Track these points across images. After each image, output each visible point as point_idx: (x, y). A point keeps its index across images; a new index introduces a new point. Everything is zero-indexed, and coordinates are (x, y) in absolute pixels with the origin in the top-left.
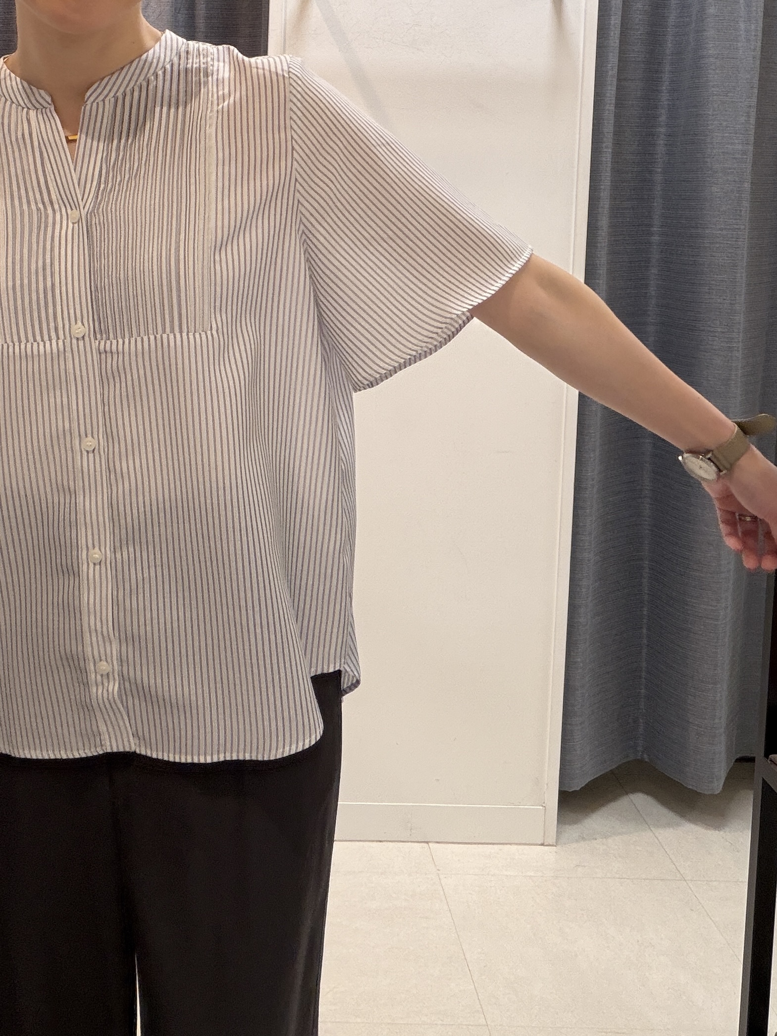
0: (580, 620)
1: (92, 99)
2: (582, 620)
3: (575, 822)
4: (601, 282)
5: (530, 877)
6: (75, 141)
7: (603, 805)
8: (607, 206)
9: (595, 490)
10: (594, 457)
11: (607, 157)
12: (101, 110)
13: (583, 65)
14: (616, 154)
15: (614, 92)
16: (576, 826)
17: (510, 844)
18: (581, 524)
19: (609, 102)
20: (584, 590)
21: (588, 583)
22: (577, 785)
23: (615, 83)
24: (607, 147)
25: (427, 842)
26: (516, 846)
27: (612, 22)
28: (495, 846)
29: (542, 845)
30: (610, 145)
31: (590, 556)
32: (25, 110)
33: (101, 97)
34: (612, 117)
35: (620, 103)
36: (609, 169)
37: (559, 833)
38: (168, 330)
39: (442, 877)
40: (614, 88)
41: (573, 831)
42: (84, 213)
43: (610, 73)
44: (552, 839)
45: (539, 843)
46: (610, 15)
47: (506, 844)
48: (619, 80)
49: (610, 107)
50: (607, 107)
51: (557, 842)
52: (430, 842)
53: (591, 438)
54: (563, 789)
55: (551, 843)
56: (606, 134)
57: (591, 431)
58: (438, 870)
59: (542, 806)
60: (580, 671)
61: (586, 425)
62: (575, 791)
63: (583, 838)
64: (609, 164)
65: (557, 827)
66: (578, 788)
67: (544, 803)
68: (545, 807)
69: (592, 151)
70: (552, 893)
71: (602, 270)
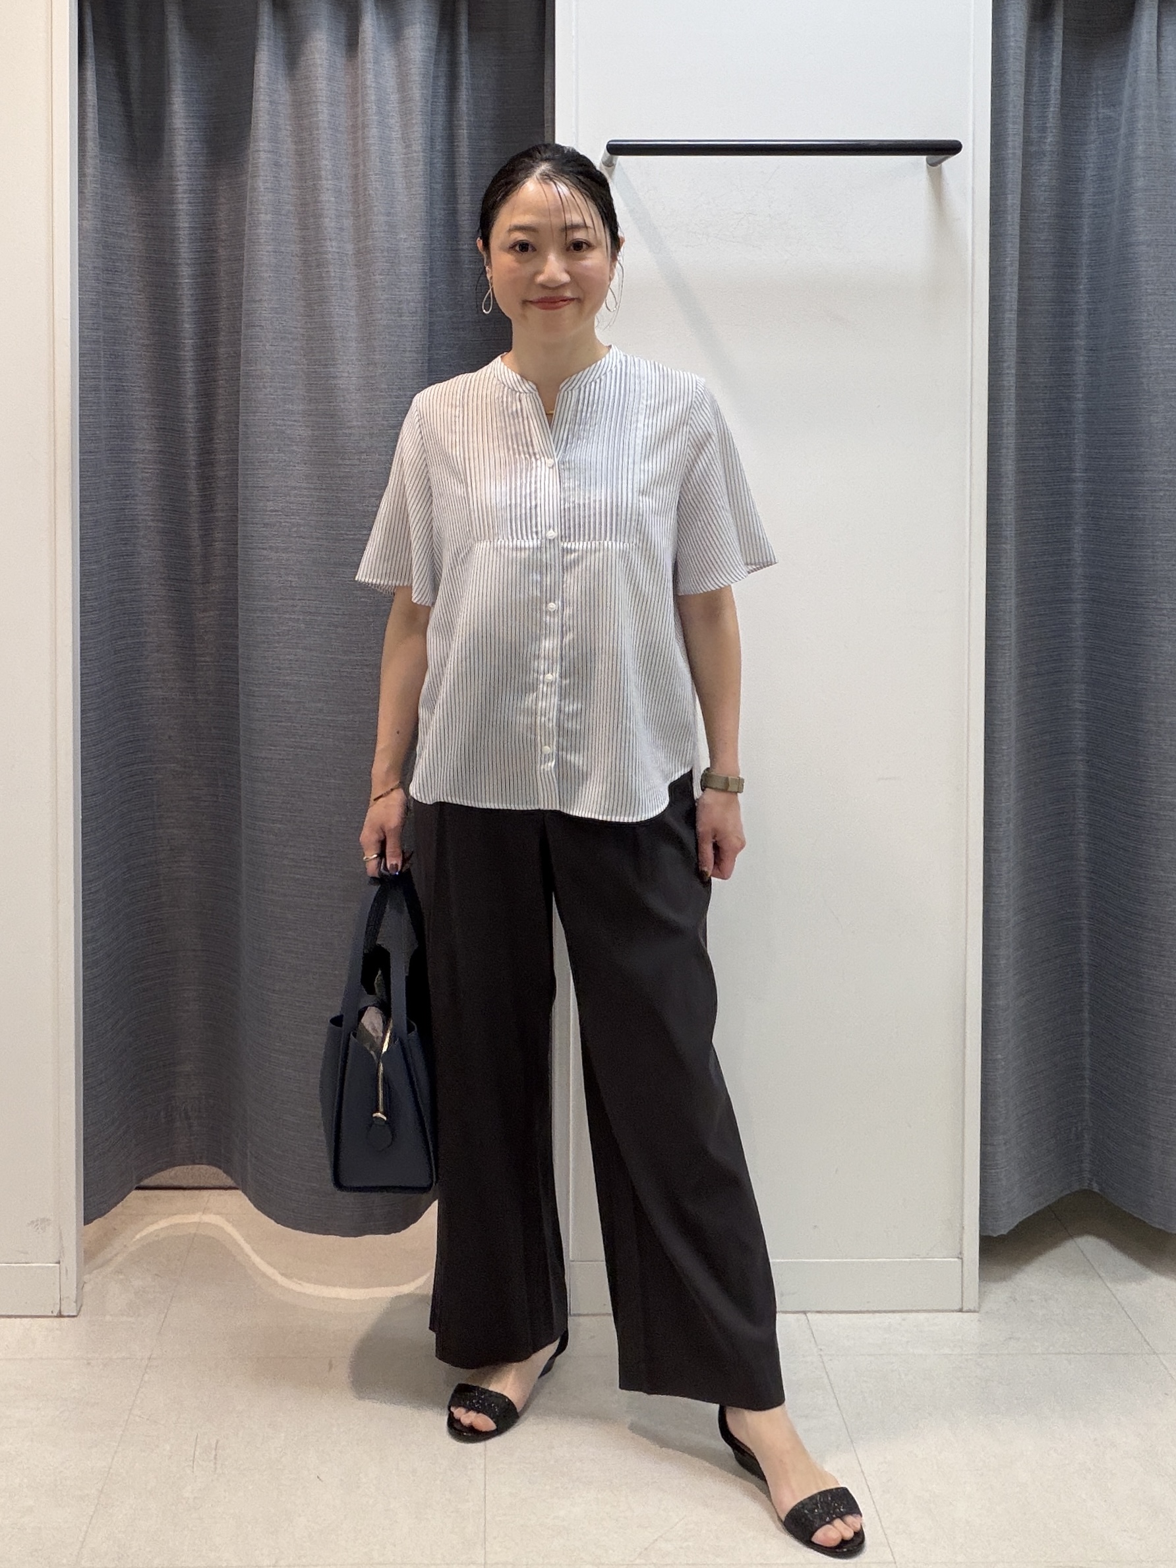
0: (998, 1003)
1: (564, 389)
2: (1001, 1003)
3: (1004, 1278)
4: (1008, 547)
5: (946, 1355)
6: (552, 414)
7: (1039, 1253)
8: (1012, 446)
9: (1011, 826)
10: (1009, 780)
11: (1010, 380)
12: (570, 396)
13: (973, 260)
14: (1022, 376)
15: (1015, 295)
16: (1004, 1283)
17: (918, 1311)
18: (995, 873)
19: (1008, 308)
20: (1003, 962)
21: (1007, 954)
22: (1004, 1227)
23: (1016, 282)
24: (1009, 367)
25: (805, 1313)
26: (923, 1315)
27: (1009, 202)
28: (897, 1316)
29: (961, 1311)
30: (1013, 364)
31: (1008, 915)
32: (518, 394)
33: (570, 388)
34: (1014, 328)
35: (1023, 311)
36: (1013, 396)
37: (982, 1294)
38: (608, 538)
39: (825, 1359)
40: (1016, 289)
41: (1000, 1292)
42: (556, 460)
43: (1009, 269)
44: (971, 1302)
45: (957, 1308)
46: (1005, 194)
47: (912, 1311)
48: (1020, 278)
49: (1010, 316)
50: (1007, 315)
51: (980, 1306)
52: (809, 1311)
53: (1003, 756)
54: (984, 1234)
55: (972, 1308)
56: (1007, 350)
57: (1004, 748)
58: (821, 1350)
59: (958, 1258)
60: (1002, 1072)
61: (996, 740)
62: (1002, 1235)
63: (1015, 1300)
64: (1013, 390)
65: (979, 1286)
66: (1004, 1232)
67: (961, 1253)
68: (962, 1259)
69: (989, 374)
70: (976, 1376)
71: (1010, 531)
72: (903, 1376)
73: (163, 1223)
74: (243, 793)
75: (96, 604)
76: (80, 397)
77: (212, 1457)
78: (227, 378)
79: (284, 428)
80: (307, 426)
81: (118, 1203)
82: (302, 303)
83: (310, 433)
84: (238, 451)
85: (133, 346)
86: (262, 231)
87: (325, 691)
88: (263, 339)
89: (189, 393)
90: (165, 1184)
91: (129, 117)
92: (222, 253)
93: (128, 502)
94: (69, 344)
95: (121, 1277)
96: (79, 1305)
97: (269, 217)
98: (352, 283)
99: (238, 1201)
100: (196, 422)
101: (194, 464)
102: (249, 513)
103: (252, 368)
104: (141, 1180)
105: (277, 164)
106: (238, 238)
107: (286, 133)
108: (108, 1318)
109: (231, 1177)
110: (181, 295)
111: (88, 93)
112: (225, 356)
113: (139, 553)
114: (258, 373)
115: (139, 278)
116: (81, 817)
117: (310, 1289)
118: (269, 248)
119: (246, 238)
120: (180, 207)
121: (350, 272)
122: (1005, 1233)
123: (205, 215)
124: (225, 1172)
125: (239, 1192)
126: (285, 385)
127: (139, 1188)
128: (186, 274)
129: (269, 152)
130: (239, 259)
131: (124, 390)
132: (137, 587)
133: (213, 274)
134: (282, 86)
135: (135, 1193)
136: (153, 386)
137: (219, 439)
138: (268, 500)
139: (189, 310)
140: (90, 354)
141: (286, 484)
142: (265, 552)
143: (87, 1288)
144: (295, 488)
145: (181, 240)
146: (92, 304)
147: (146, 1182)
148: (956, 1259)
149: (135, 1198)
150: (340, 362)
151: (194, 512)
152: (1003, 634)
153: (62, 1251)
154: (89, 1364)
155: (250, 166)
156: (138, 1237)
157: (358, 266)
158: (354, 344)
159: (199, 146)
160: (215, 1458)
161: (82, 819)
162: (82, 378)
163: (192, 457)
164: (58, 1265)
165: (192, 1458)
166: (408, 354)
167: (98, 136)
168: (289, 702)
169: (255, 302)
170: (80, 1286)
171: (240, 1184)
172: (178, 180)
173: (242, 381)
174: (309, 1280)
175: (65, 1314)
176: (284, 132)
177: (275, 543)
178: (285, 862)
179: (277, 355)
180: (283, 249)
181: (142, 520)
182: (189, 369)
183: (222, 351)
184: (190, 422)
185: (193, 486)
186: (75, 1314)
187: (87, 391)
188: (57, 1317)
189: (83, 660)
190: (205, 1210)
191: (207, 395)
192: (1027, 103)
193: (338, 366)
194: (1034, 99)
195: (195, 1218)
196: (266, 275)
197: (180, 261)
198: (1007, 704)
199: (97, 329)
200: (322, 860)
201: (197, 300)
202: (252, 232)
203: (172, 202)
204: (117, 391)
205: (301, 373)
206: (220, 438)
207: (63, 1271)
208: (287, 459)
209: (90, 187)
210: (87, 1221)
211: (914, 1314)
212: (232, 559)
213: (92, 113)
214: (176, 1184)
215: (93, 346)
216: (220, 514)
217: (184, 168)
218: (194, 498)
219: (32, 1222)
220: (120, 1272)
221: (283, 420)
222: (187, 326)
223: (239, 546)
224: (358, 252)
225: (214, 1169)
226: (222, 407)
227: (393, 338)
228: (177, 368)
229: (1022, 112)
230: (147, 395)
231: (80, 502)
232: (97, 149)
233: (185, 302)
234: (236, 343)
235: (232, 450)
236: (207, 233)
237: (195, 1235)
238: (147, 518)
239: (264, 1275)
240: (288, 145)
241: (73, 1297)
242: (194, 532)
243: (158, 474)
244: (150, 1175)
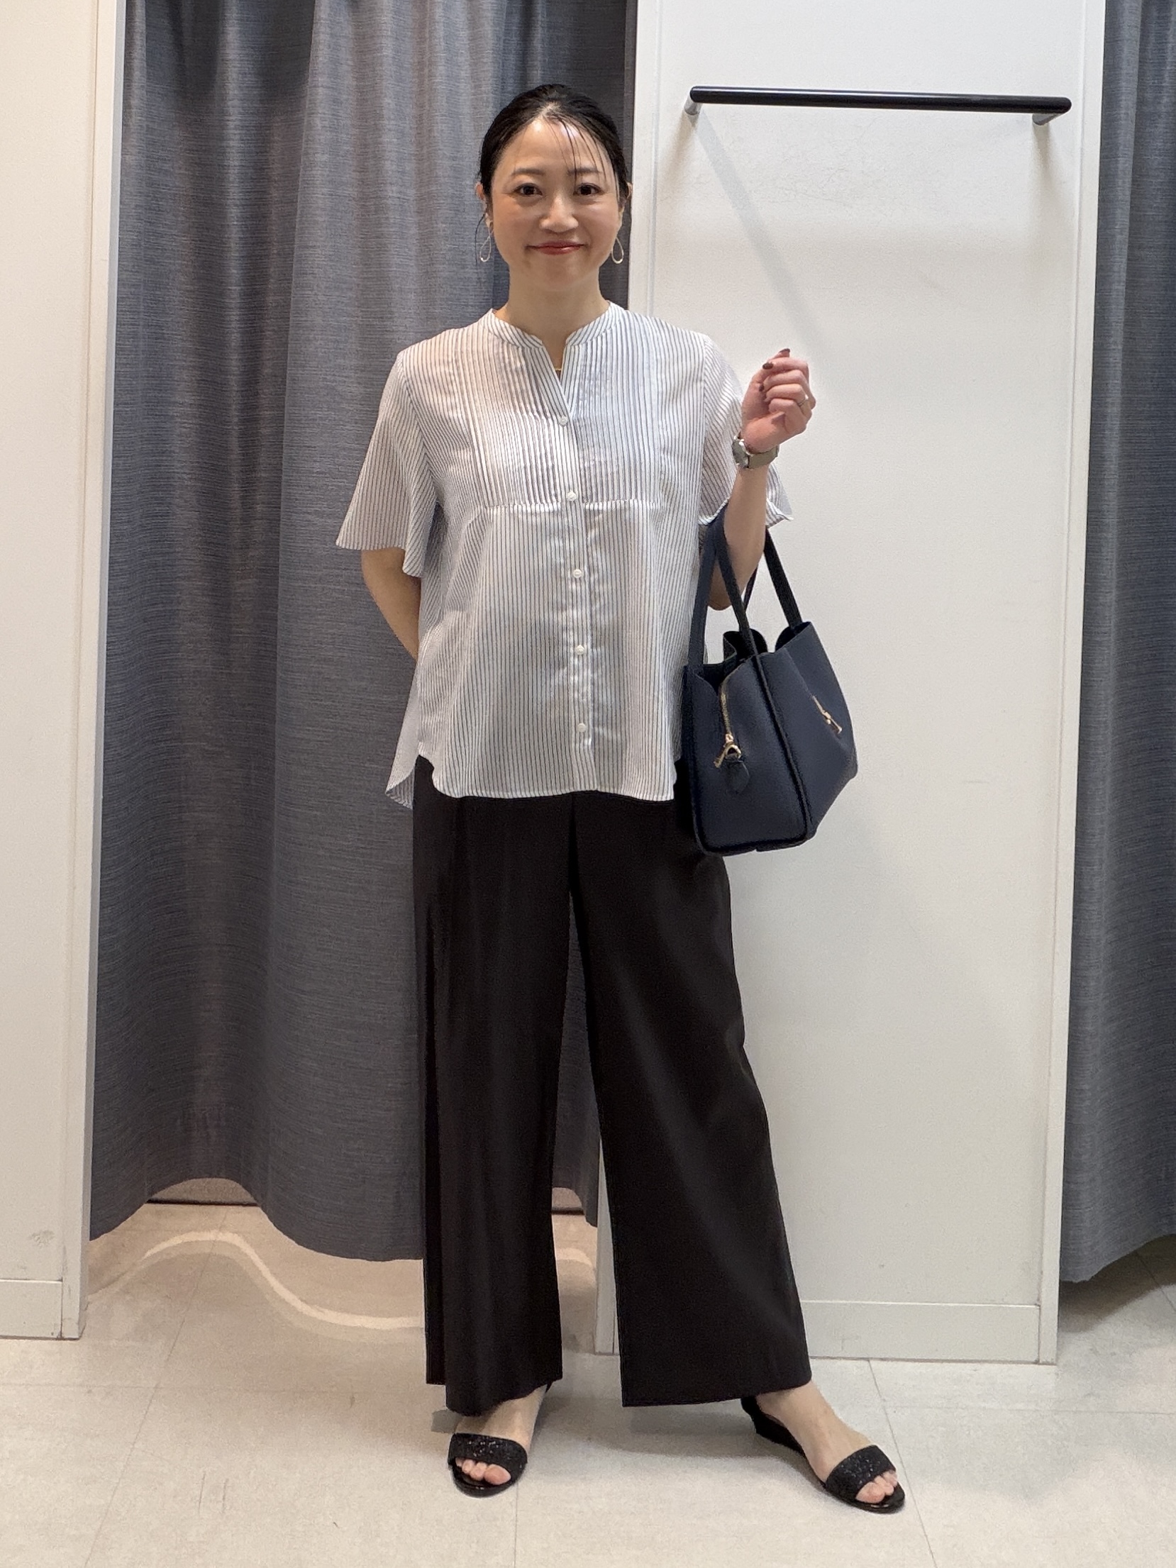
2: (1089, 1028)
3: (1085, 1328)
4: (1110, 536)
5: (1019, 1410)
6: (561, 370)
7: (1123, 1303)
8: (1117, 428)
10: (1104, 790)
11: (1116, 356)
12: (577, 351)
13: (1080, 226)
14: (1129, 352)
15: (1124, 266)
16: (1085, 1334)
17: (990, 1362)
18: (1087, 887)
19: (1116, 279)
21: (1097, 976)
22: (1085, 1273)
23: (1125, 251)
24: (1115, 343)
25: (868, 1360)
26: (997, 1366)
27: (1120, 166)
28: (969, 1366)
29: (1037, 1362)
30: (1120, 340)
31: (1100, 934)
33: (577, 342)
34: (1122, 300)
35: (1132, 284)
36: (1119, 374)
37: (1060, 1346)
39: (889, 1410)
40: (1125, 260)
41: (1081, 1344)
42: (571, 418)
43: (1119, 237)
44: (1047, 1356)
45: (1033, 1360)
46: (1116, 156)
47: (984, 1361)
48: (1131, 247)
49: (1119, 288)
50: (1115, 286)
51: (1057, 1358)
52: (872, 1358)
53: (1099, 761)
54: (1066, 1280)
55: (1049, 1360)
56: (1114, 324)
57: (1099, 752)
58: (884, 1400)
59: (1036, 1305)
60: (1087, 1103)
61: (1092, 743)
62: (1084, 1282)
63: (1096, 1352)
64: (1119, 367)
65: (1058, 1337)
66: (1087, 1277)
67: (1038, 1300)
68: (1039, 1306)
69: (1094, 350)
70: (1052, 1435)
71: (1111, 519)
72: (972, 1432)
73: (176, 1240)
74: (277, 777)
75: (127, 566)
76: (116, 344)
77: (221, 1499)
78: (276, 328)
79: (334, 384)
80: (359, 383)
81: (128, 1217)
82: (358, 251)
83: (362, 390)
84: (284, 407)
85: (175, 291)
86: (317, 172)
87: (370, 669)
88: (315, 287)
89: (233, 344)
90: (180, 1198)
91: (179, 45)
92: (275, 194)
93: (164, 458)
94: (107, 286)
95: (128, 1297)
96: (82, 1327)
97: (325, 158)
98: (414, 231)
99: (256, 1219)
100: (240, 375)
101: (236, 420)
102: (294, 474)
103: (303, 319)
104: (153, 1193)
105: (336, 101)
106: (292, 179)
107: (347, 66)
108: (113, 1342)
109: (251, 1193)
110: (229, 238)
111: (137, 20)
112: (274, 305)
113: (174, 514)
114: (308, 324)
115: (184, 218)
116: (102, 797)
117: (331, 1316)
118: (325, 190)
119: (300, 179)
120: (231, 143)
121: (411, 219)
122: (1087, 1279)
123: (257, 153)
124: (245, 1187)
125: (259, 1209)
126: (338, 338)
127: (150, 1202)
128: (234, 214)
129: (329, 88)
130: (293, 202)
131: (165, 339)
132: (172, 550)
133: (264, 217)
134: (344, 17)
135: (146, 1207)
136: (195, 334)
137: (264, 393)
138: (315, 461)
139: (237, 255)
140: (129, 298)
141: (335, 444)
142: (310, 517)
143: (91, 1309)
144: (344, 449)
145: (231, 179)
146: (133, 245)
147: (158, 1196)
148: (1034, 1306)
149: (146, 1212)
150: (396, 315)
151: (235, 473)
152: (1103, 629)
153: (65, 1268)
154: (90, 1392)
155: (308, 102)
156: (148, 1254)
157: (419, 212)
158: (412, 296)
159: (253, 79)
160: (224, 1499)
161: (103, 800)
162: (119, 324)
163: (234, 414)
164: (60, 1283)
165: (198, 1499)
166: (470, 309)
167: (145, 65)
168: (329, 679)
169: (307, 247)
170: (84, 1306)
171: (259, 1199)
172: (230, 115)
173: (291, 331)
174: (331, 1307)
175: (66, 1337)
176: (345, 67)
177: (320, 508)
178: (321, 852)
179: (330, 306)
180: (339, 192)
181: (179, 478)
182: (234, 318)
183: (271, 299)
184: (234, 375)
185: (234, 443)
186: (77, 1337)
187: (124, 338)
188: (57, 1339)
189: (110, 626)
190: (222, 1228)
191: (252, 346)
192: (1142, 61)
193: (395, 319)
194: (1150, 57)
195: (210, 1236)
196: (320, 219)
197: (229, 202)
198: (1104, 705)
199: (137, 272)
200: (361, 851)
201: (245, 244)
202: (307, 173)
203: (222, 138)
204: (156, 339)
205: (354, 326)
206: (266, 392)
207: (66, 1290)
208: (337, 418)
209: (135, 119)
210: (94, 1234)
211: (987, 1365)
212: (274, 523)
213: (139, 41)
214: (191, 1198)
215: (133, 290)
216: (263, 475)
217: (236, 102)
218: (235, 456)
219: (34, 1235)
220: (126, 1291)
221: (334, 375)
222: (235, 271)
223: (282, 509)
224: (420, 199)
225: (233, 1184)
226: (269, 360)
227: (455, 292)
228: (222, 316)
229: (1136, 70)
230: (189, 345)
231: (113, 457)
232: (144, 79)
233: (232, 245)
234: (287, 292)
235: (278, 406)
236: (258, 172)
237: (210, 1255)
238: (184, 476)
239: (283, 1301)
240: (349, 81)
241: (76, 1317)
242: (235, 491)
243: (197, 429)
244: (163, 1187)
